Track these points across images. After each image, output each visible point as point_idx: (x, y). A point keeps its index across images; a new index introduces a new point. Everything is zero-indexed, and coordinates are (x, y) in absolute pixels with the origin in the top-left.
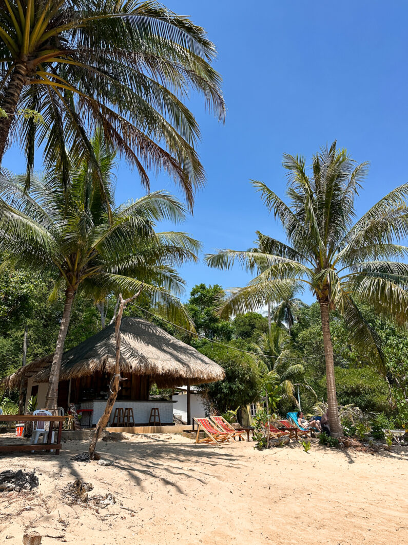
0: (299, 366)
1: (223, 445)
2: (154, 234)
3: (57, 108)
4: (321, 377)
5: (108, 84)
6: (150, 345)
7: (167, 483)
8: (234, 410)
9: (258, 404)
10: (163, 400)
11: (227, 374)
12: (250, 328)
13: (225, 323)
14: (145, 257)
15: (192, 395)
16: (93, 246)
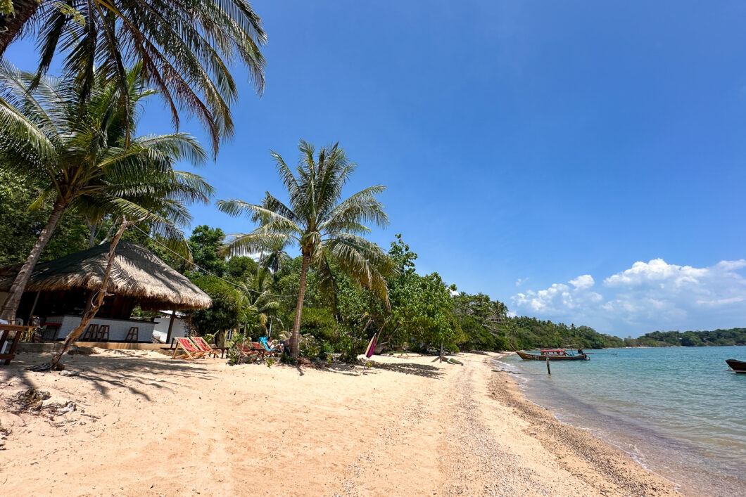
0: (276, 303)
1: (199, 361)
2: (172, 171)
3: (94, 24)
4: (290, 313)
5: (158, 25)
6: (142, 270)
7: (134, 392)
8: (213, 334)
9: (235, 330)
10: (143, 321)
11: (213, 303)
12: (241, 269)
13: (220, 262)
14: (156, 190)
15: (175, 320)
16: (99, 165)
